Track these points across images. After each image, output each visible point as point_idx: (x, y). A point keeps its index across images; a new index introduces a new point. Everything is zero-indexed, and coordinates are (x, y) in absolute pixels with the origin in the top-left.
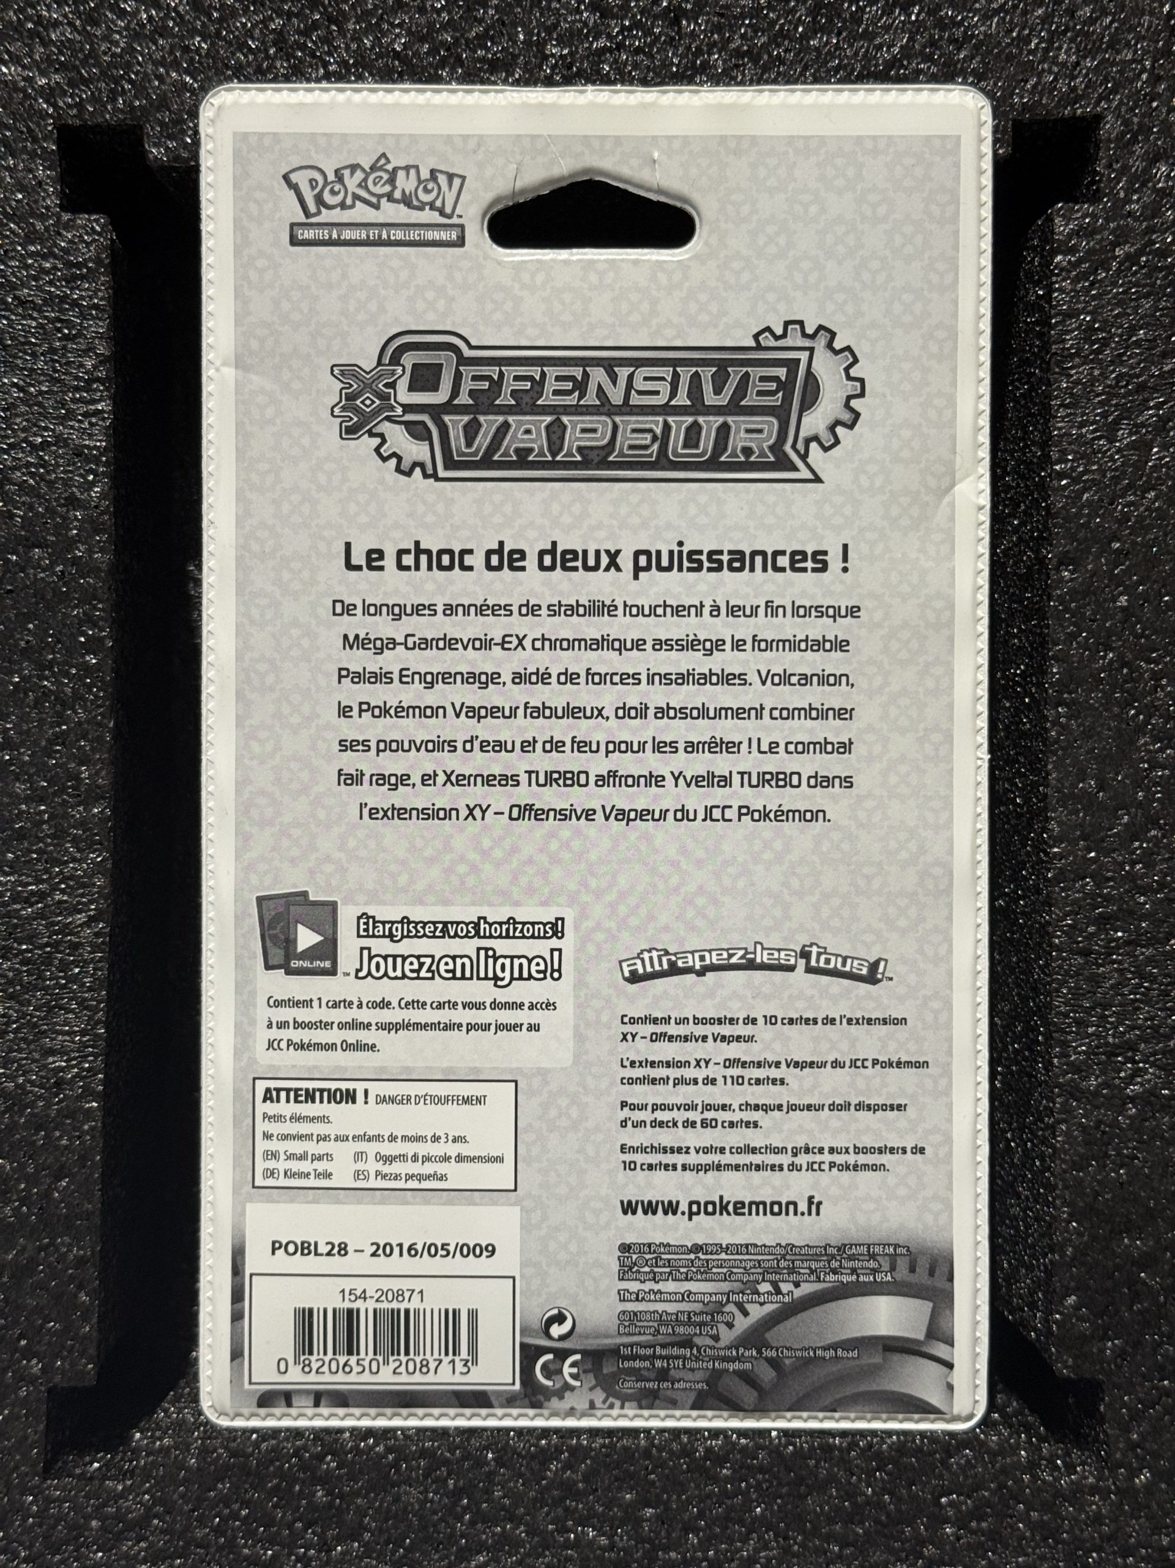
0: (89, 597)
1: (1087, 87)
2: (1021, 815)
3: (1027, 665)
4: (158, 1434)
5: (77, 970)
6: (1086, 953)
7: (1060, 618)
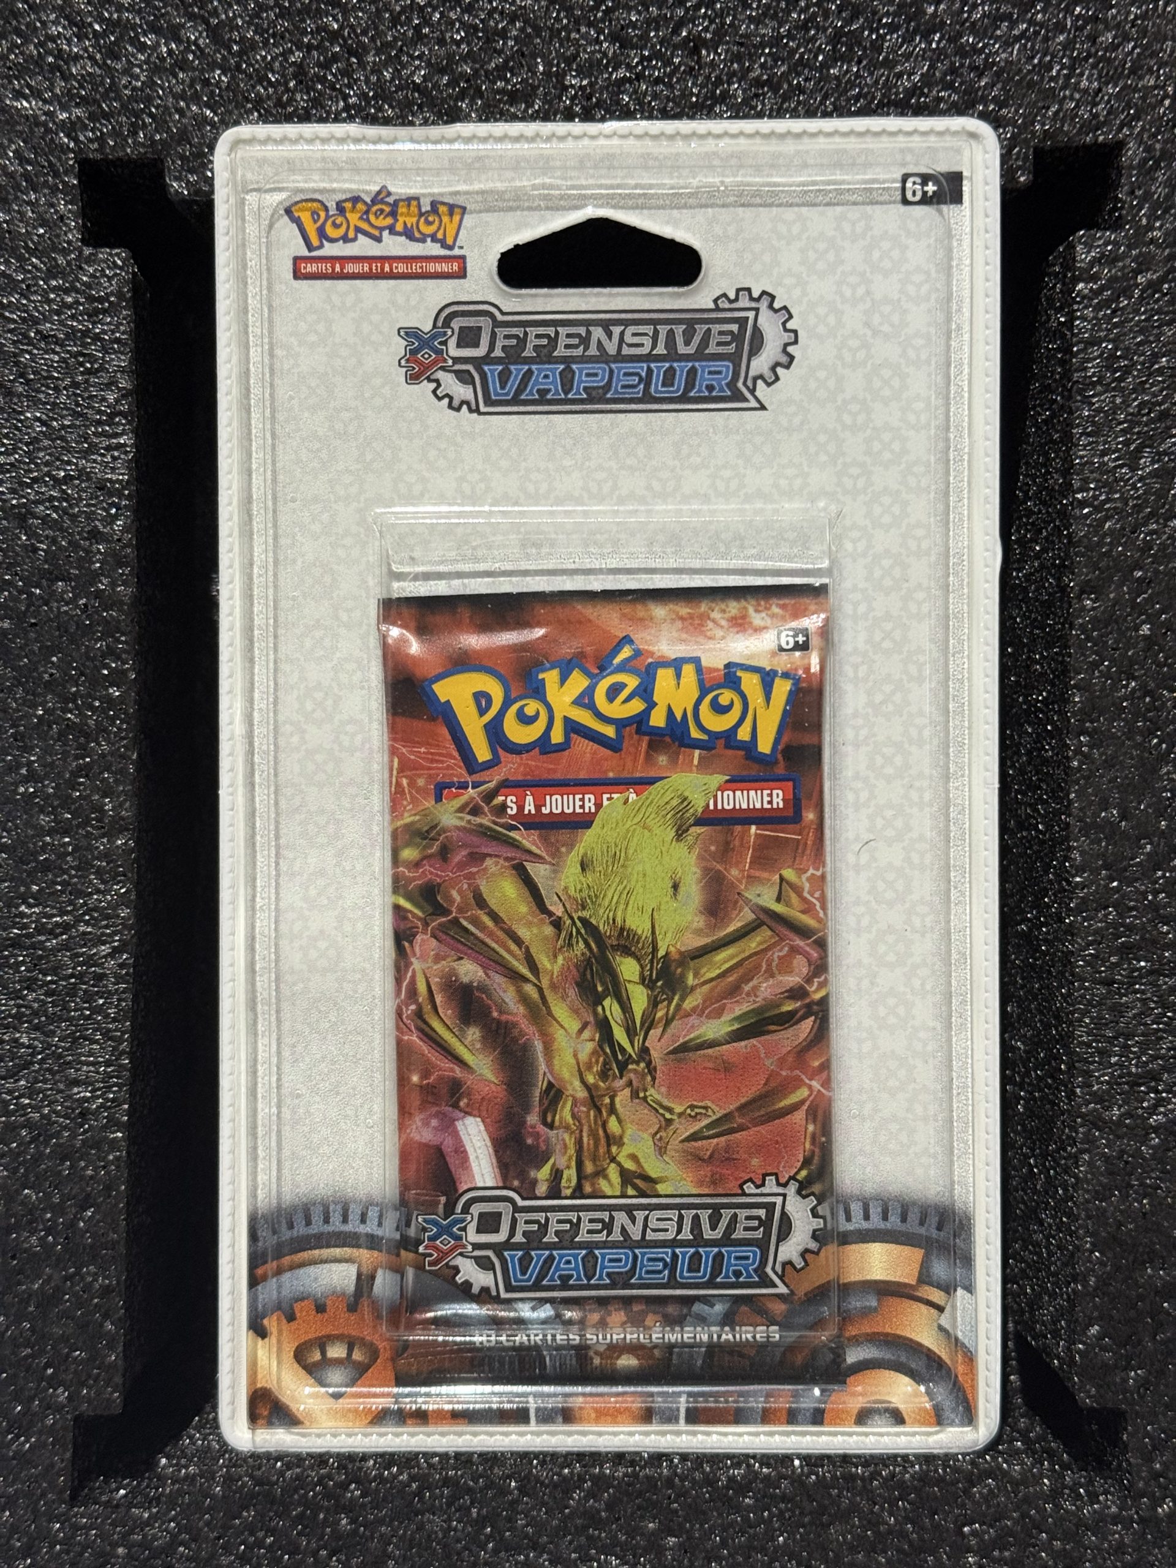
0: (111, 629)
1: (1109, 113)
2: (1043, 842)
3: (1049, 692)
4: (183, 1461)
5: (101, 1001)
6: (1109, 983)
7: (1082, 647)
